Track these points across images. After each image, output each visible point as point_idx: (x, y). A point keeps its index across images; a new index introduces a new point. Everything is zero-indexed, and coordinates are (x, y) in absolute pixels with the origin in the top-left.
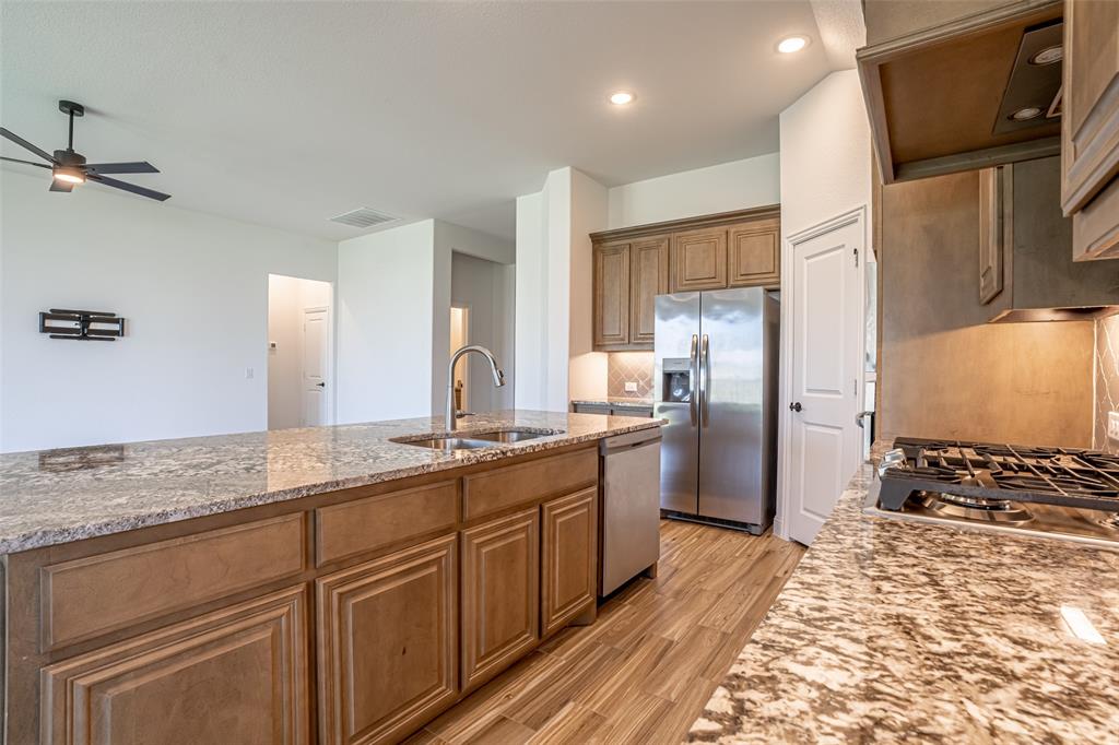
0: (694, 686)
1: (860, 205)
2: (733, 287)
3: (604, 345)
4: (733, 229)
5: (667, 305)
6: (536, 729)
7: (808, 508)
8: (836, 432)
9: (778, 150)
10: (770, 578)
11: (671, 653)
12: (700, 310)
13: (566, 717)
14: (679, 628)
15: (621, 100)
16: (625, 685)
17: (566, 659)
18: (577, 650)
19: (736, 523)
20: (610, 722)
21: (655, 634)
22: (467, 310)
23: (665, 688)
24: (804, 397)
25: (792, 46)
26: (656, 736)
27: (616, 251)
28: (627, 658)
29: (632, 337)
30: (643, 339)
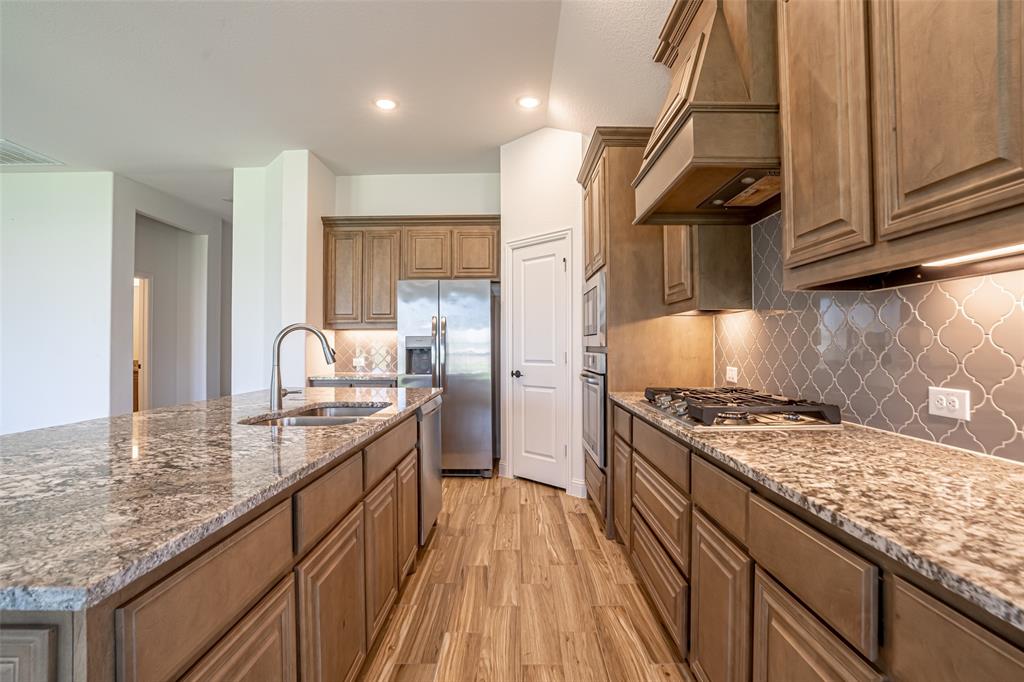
0: (523, 592)
1: (569, 227)
2: (457, 278)
3: (336, 323)
4: (456, 230)
5: (408, 290)
6: (434, 661)
7: (529, 449)
8: (551, 391)
9: (499, 172)
10: (518, 507)
11: (491, 575)
12: (439, 295)
13: (451, 644)
14: (483, 556)
15: (386, 105)
16: (476, 608)
17: (415, 603)
18: (419, 593)
19: (471, 471)
20: (485, 635)
21: (470, 565)
22: (147, 280)
23: (505, 599)
24: (522, 366)
25: (529, 103)
26: (523, 632)
27: (349, 236)
28: (462, 588)
29: (365, 317)
30: (376, 318)
